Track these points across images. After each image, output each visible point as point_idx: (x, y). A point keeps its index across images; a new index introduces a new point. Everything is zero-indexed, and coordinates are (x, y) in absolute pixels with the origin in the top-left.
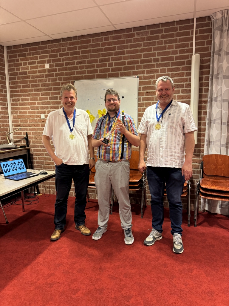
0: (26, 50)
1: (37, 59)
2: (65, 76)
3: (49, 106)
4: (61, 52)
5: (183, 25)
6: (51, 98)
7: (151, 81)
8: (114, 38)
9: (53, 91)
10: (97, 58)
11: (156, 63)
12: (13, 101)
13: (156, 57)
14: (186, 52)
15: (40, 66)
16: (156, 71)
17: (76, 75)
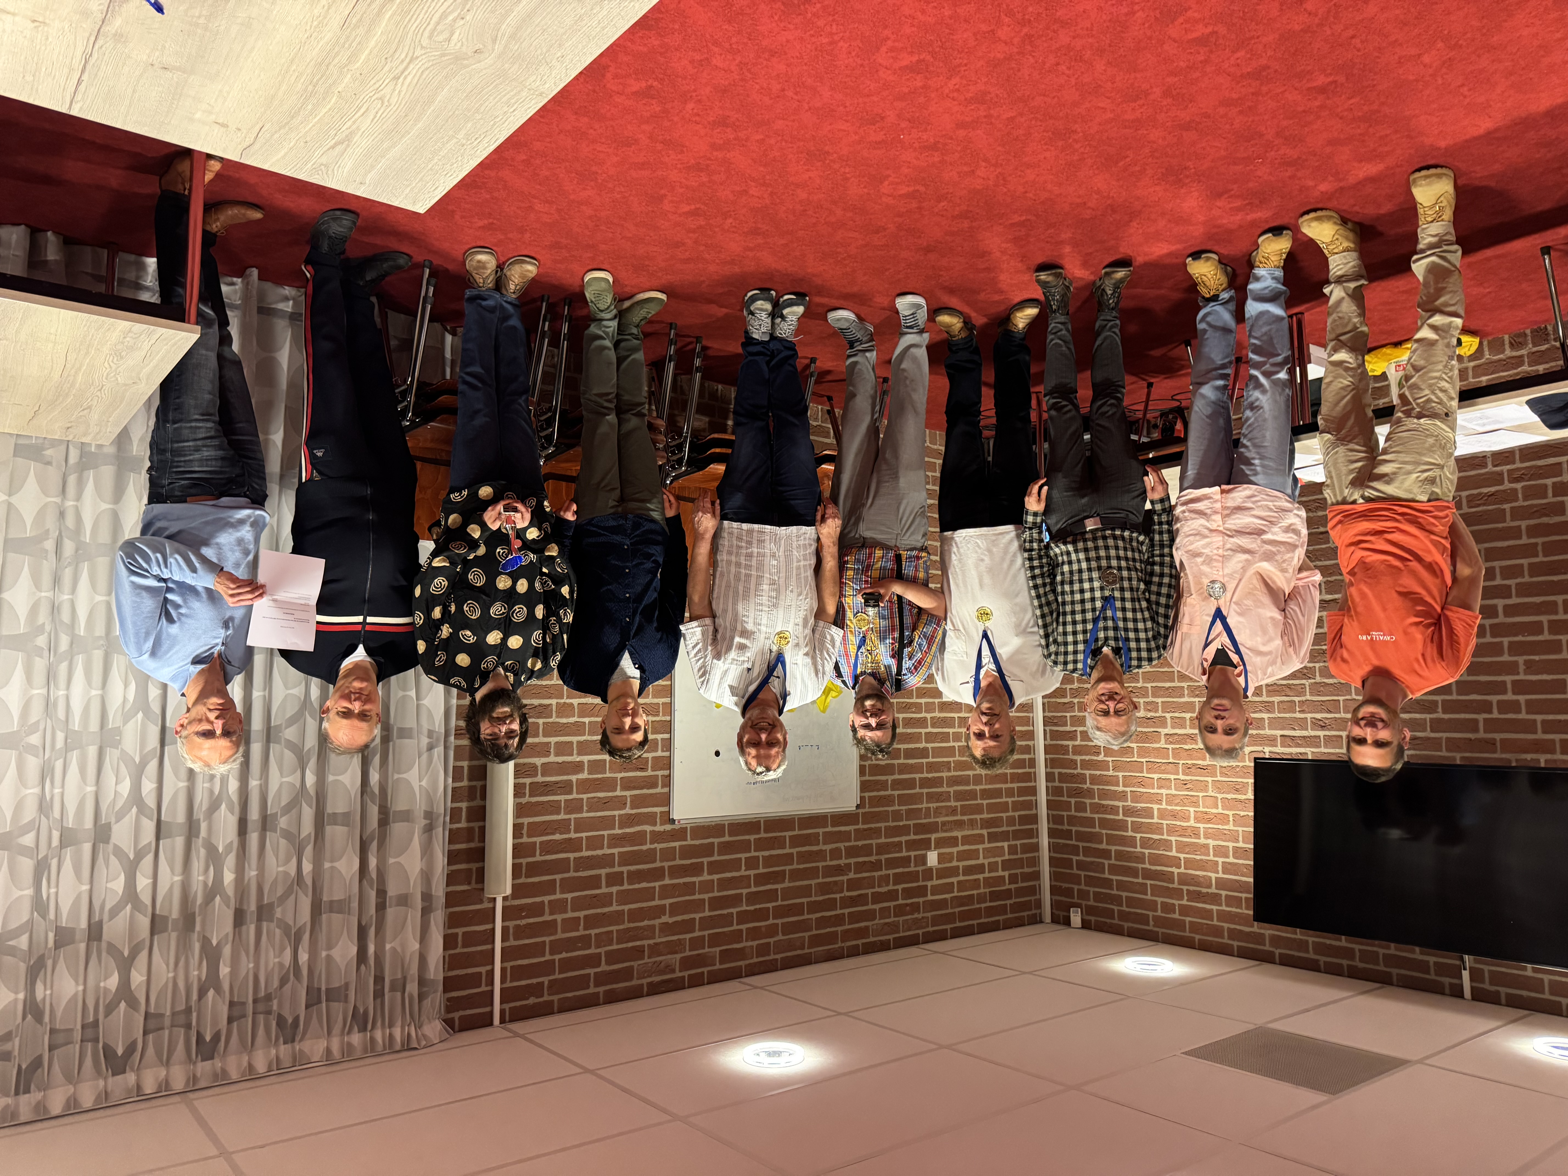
0: (990, 911)
1: (959, 882)
2: (882, 825)
3: (930, 730)
4: (892, 904)
5: (532, 1001)
6: (924, 753)
7: (632, 808)
8: (740, 954)
9: (917, 776)
10: (791, 884)
11: (617, 869)
12: (1028, 747)
13: (614, 889)
14: (521, 908)
15: (951, 861)
16: (616, 841)
17: (851, 828)
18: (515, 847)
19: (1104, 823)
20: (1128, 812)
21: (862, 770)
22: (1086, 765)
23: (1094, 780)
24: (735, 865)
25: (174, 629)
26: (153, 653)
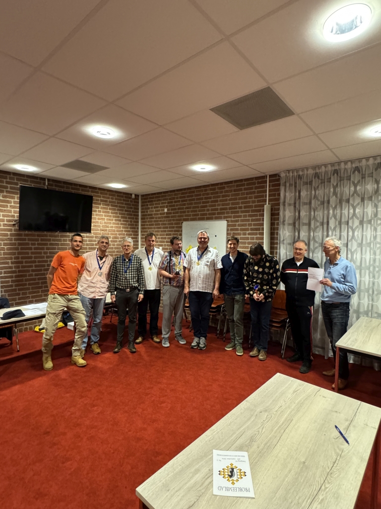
0: (153, 198)
1: (160, 205)
2: (177, 218)
3: (165, 240)
4: (175, 200)
5: (260, 180)
7: (236, 224)
8: (211, 190)
10: (199, 205)
11: (240, 210)
13: (240, 205)
14: (262, 202)
15: (162, 210)
16: (240, 216)
17: (184, 218)
18: (264, 216)
19: (126, 218)
20: (120, 221)
21: (181, 231)
22: (129, 231)
23: (128, 228)
24: (212, 210)
25: (342, 272)
26: (347, 267)
